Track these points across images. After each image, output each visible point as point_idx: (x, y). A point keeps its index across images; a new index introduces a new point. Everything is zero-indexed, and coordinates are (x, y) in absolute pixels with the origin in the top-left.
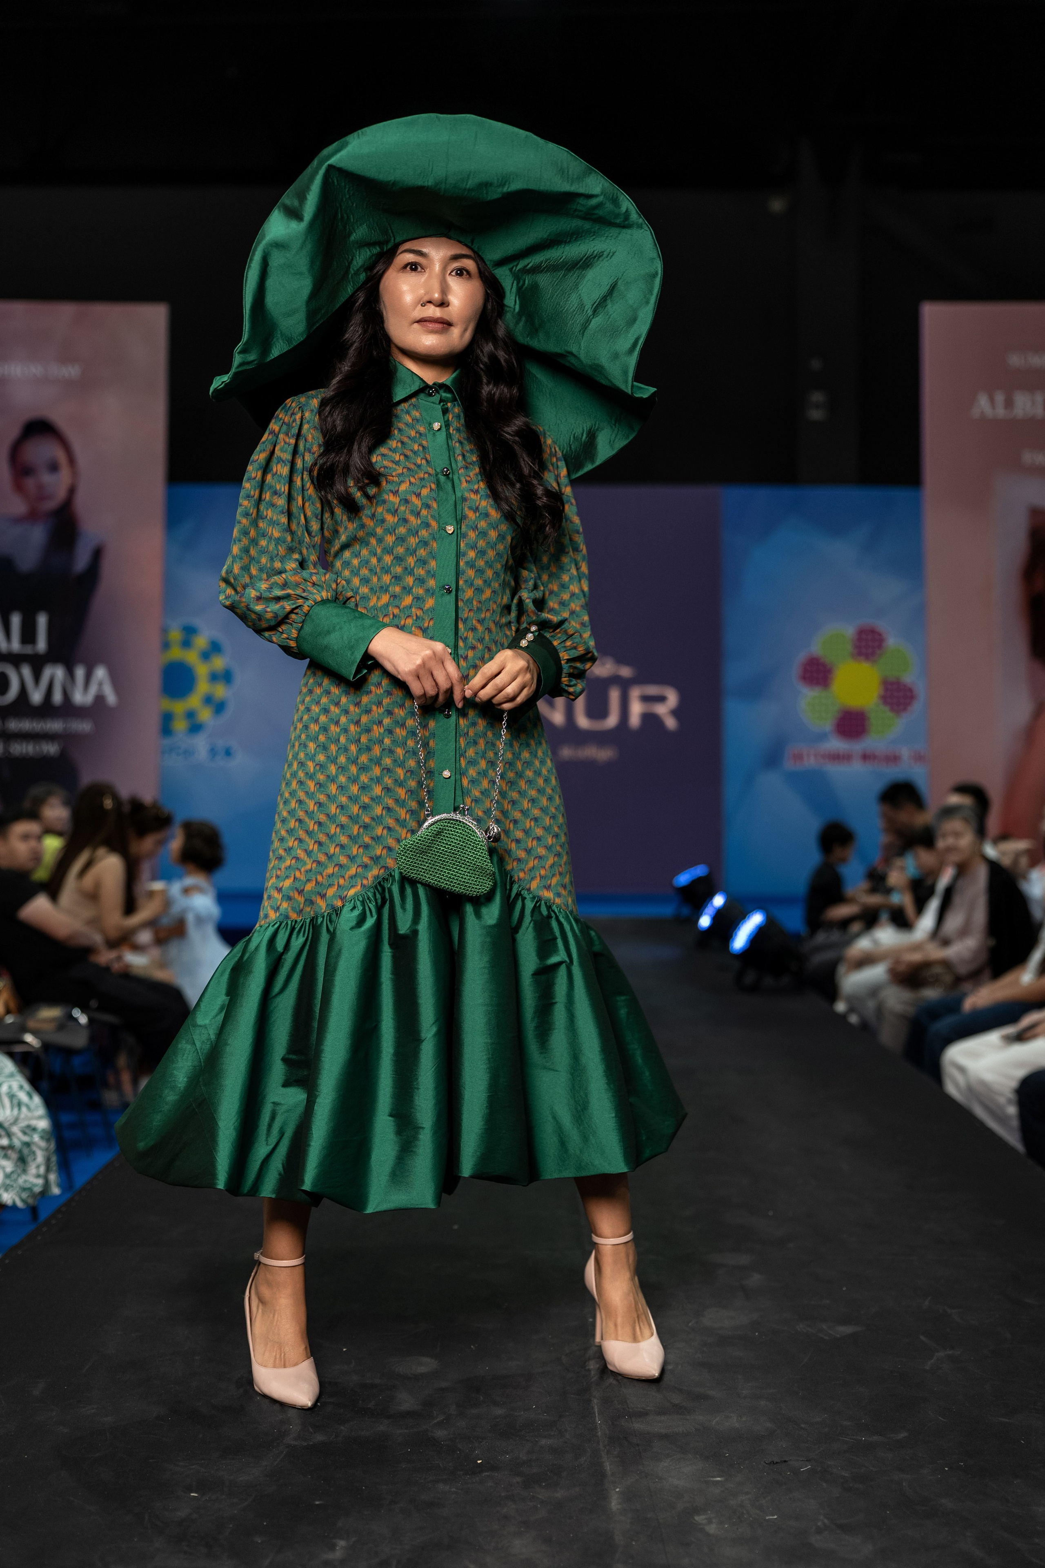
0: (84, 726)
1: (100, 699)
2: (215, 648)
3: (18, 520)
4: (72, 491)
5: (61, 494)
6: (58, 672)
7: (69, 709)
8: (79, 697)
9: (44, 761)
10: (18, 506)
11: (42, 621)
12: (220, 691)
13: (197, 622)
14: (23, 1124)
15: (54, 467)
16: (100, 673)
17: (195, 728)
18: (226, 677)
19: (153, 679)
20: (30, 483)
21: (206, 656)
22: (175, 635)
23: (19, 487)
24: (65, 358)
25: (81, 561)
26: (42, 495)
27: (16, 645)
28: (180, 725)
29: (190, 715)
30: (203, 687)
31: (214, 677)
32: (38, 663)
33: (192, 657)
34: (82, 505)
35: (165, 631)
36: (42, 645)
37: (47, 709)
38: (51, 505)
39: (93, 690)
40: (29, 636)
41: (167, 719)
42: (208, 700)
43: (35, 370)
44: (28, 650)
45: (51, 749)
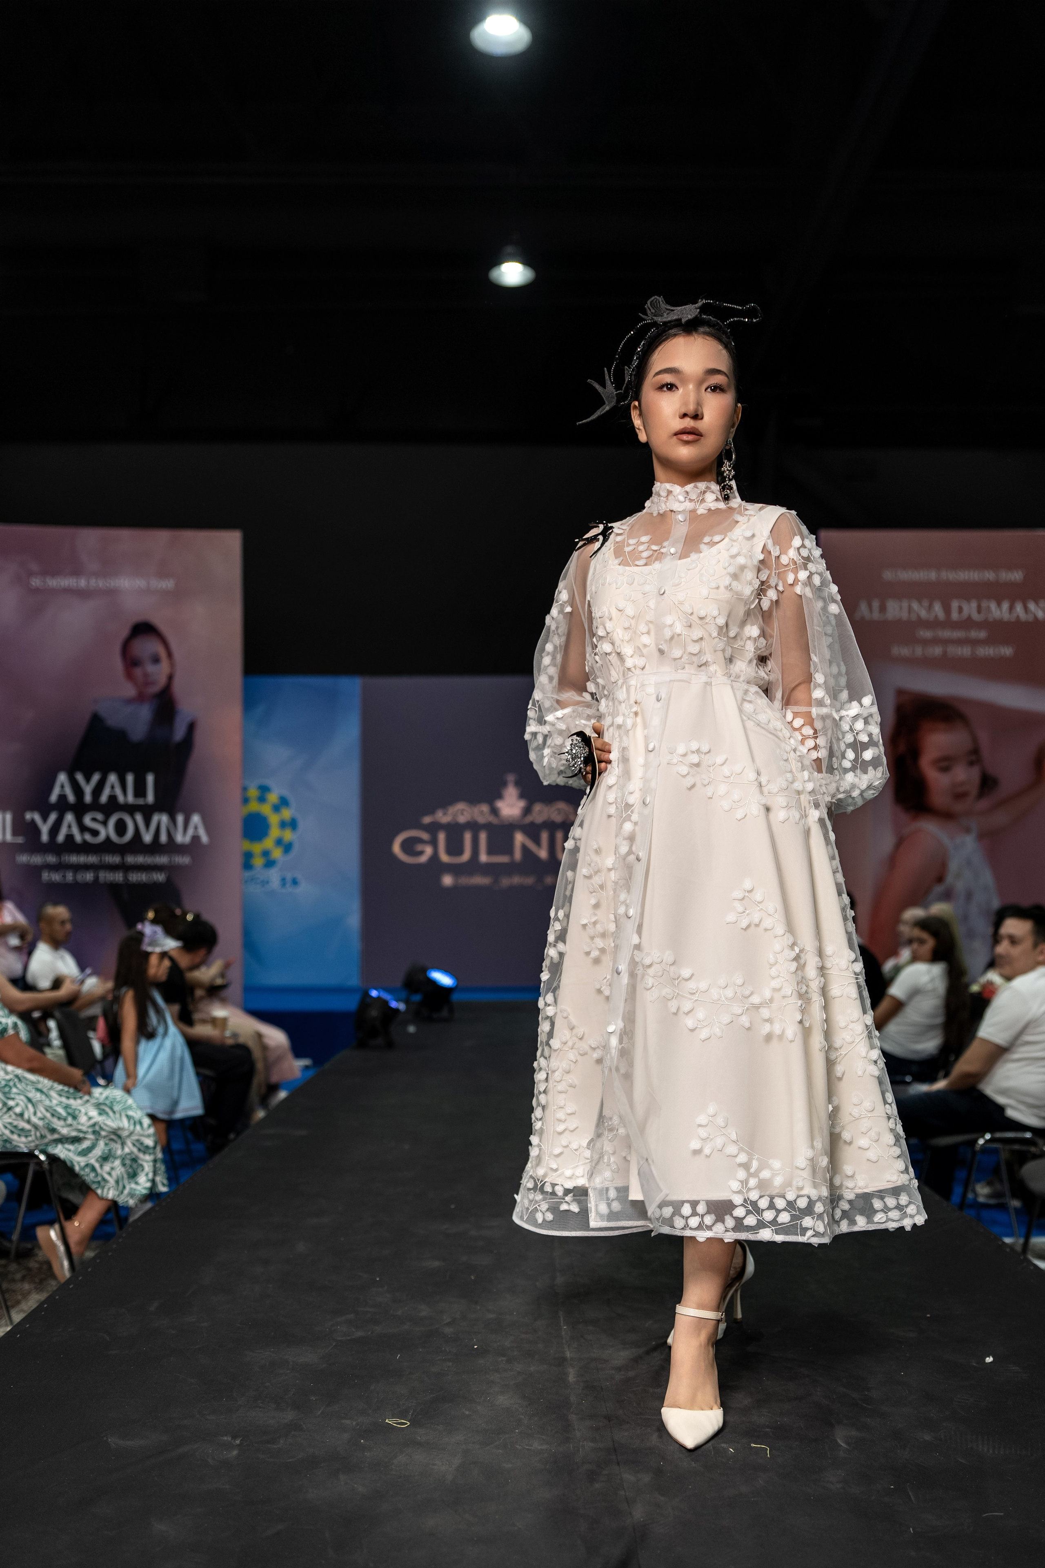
0: (184, 860)
1: (196, 838)
2: (284, 802)
3: (129, 701)
4: (170, 678)
5: (162, 681)
6: (164, 818)
7: (172, 847)
8: (180, 838)
9: (155, 886)
10: (129, 691)
11: (150, 779)
12: (288, 835)
13: (269, 782)
14: (135, 1138)
15: (156, 660)
16: (196, 819)
17: (270, 863)
18: (292, 824)
19: (237, 826)
20: (138, 672)
21: (276, 809)
22: (253, 793)
23: (129, 676)
24: (162, 574)
25: (179, 733)
26: (148, 682)
27: (131, 799)
28: (258, 862)
29: (266, 853)
30: (275, 832)
31: (283, 825)
32: (148, 812)
33: (266, 809)
34: (178, 689)
35: (245, 789)
36: (150, 798)
37: (155, 847)
38: (155, 689)
39: (190, 832)
40: (140, 791)
41: (248, 857)
42: (279, 842)
43: (140, 583)
44: (140, 801)
45: (160, 877)
